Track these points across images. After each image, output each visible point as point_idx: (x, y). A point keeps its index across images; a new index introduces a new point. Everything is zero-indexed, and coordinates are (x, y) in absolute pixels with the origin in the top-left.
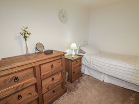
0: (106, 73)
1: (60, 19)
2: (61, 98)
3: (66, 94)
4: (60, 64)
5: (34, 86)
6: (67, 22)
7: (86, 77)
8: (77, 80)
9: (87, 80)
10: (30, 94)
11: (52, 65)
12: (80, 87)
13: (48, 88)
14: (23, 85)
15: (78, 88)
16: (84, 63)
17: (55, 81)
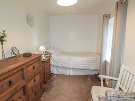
0: (71, 67)
1: (28, 23)
2: (42, 98)
3: (45, 93)
4: (39, 65)
5: (23, 89)
6: (34, 26)
7: (55, 76)
8: (49, 81)
9: (57, 78)
10: (20, 97)
11: (34, 67)
12: (55, 84)
13: (32, 90)
14: (16, 88)
15: (53, 85)
16: (53, 64)
17: (36, 82)
